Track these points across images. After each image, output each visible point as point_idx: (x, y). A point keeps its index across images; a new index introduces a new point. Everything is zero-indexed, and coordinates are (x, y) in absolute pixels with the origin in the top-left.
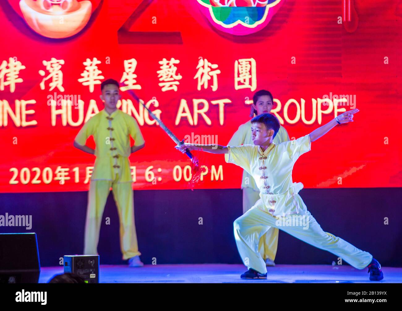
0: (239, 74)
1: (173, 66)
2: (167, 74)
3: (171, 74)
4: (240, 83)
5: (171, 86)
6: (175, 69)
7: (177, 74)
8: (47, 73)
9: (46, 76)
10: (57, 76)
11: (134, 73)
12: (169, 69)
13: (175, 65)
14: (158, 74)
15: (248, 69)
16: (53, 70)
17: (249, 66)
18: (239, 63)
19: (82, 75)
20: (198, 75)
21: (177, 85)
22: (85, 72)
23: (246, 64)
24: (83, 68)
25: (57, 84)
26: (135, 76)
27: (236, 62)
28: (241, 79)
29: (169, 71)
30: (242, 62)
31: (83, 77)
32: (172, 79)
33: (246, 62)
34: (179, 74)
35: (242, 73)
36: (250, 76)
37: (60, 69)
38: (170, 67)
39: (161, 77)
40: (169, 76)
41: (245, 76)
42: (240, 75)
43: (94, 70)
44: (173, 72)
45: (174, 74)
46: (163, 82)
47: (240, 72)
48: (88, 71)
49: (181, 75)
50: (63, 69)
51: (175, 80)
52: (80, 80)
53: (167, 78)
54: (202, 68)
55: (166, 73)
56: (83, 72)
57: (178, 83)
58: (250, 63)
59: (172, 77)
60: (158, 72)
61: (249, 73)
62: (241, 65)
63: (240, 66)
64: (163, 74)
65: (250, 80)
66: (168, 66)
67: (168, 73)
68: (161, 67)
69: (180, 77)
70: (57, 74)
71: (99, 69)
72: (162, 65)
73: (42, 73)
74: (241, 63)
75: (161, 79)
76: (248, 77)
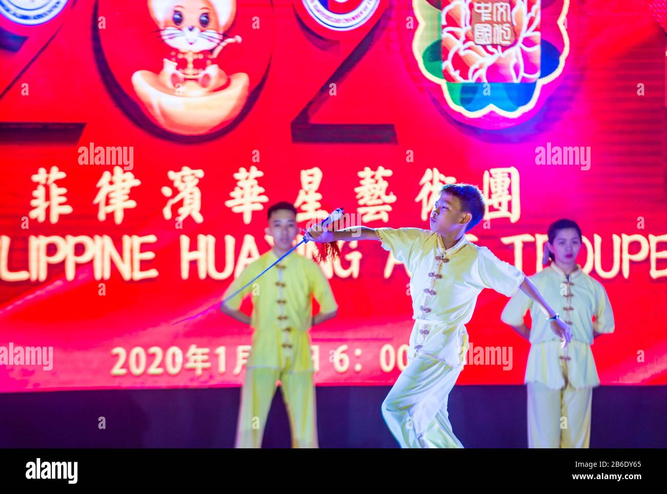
0: (490, 193)
1: (381, 180)
2: (371, 193)
3: (377, 193)
4: (492, 209)
5: (378, 213)
6: (385, 184)
7: (387, 193)
8: (176, 192)
9: (173, 196)
10: (190, 196)
11: (317, 192)
12: (376, 186)
13: (385, 178)
14: (356, 194)
15: (507, 186)
16: (186, 187)
17: (507, 180)
18: (491, 176)
19: (232, 194)
20: (422, 196)
21: (388, 212)
22: (237, 190)
23: (503, 177)
24: (234, 184)
25: (192, 210)
26: (319, 196)
27: (486, 174)
28: (494, 202)
29: (374, 188)
30: (496, 174)
31: (233, 198)
32: (380, 202)
33: (503, 173)
34: (392, 193)
35: (496, 192)
36: (509, 197)
37: (198, 185)
38: (377, 182)
39: (362, 198)
40: (376, 196)
41: (501, 196)
42: (493, 196)
43: (252, 187)
44: (381, 190)
45: (382, 193)
46: (365, 206)
47: (493, 190)
48: (242, 188)
49: (394, 194)
50: (201, 184)
51: (384, 204)
52: (229, 204)
53: (371, 200)
54: (429, 184)
55: (370, 191)
56: (233, 190)
57: (389, 208)
58: (509, 175)
59: (379, 198)
60: (357, 190)
61: (507, 192)
62: (494, 178)
63: (492, 180)
64: (365, 192)
65: (510, 203)
66: (373, 181)
67: (373, 191)
68: (362, 182)
69: (392, 198)
70: (191, 194)
71: (260, 184)
72: (363, 179)
73: (167, 191)
74: (493, 175)
75: (361, 202)
76: (505, 199)
